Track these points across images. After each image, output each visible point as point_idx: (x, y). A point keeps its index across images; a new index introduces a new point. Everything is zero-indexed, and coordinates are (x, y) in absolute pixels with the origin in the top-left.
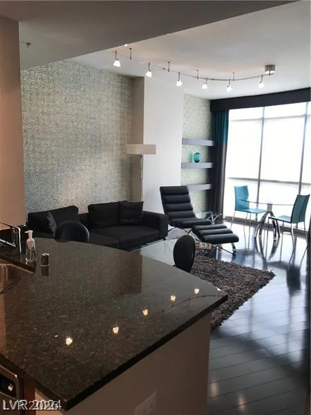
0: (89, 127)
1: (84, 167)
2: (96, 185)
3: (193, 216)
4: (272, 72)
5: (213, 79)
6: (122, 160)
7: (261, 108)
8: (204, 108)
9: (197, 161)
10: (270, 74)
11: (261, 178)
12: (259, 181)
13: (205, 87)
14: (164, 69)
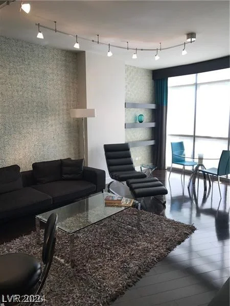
0: (34, 95)
1: (31, 130)
2: (44, 145)
3: (133, 169)
4: (193, 39)
5: (142, 50)
6: (69, 123)
7: (194, 75)
8: (146, 77)
9: (141, 122)
10: (191, 42)
11: (196, 135)
12: (194, 137)
13: (135, 56)
14: (93, 41)
